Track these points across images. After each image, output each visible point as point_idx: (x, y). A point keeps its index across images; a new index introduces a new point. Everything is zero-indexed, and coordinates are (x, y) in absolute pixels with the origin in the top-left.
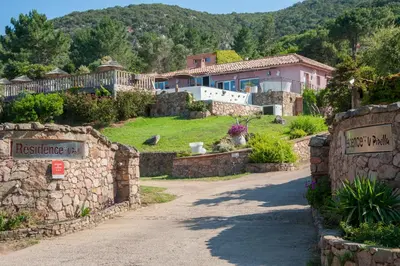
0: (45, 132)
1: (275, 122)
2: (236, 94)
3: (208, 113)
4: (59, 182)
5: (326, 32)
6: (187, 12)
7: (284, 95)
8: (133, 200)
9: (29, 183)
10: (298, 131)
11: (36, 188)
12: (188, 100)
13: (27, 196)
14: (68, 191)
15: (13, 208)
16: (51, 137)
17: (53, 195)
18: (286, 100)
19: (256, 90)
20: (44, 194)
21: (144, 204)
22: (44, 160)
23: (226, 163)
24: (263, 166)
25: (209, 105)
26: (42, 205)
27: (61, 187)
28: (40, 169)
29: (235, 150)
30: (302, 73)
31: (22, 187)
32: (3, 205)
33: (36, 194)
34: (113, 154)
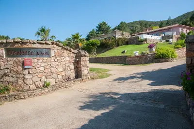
0: (20, 44)
1: (169, 44)
2: (156, 37)
3: (145, 43)
4: (29, 70)
5: (188, 19)
6: (148, 22)
7: (173, 36)
8: (85, 77)
9: (13, 70)
10: (178, 46)
11: (17, 72)
12: (139, 39)
13: (13, 77)
14: (37, 74)
15: (7, 83)
16: (24, 46)
17: (26, 77)
18: (174, 38)
19: (163, 35)
20: (21, 76)
21: (93, 79)
22: (20, 58)
23: (145, 59)
24: (161, 60)
25: (146, 40)
26: (20, 82)
27: (31, 72)
28: (19, 63)
29: (149, 53)
30: (180, 29)
31: (10, 72)
32: (1, 81)
33: (18, 76)
34: (74, 55)
